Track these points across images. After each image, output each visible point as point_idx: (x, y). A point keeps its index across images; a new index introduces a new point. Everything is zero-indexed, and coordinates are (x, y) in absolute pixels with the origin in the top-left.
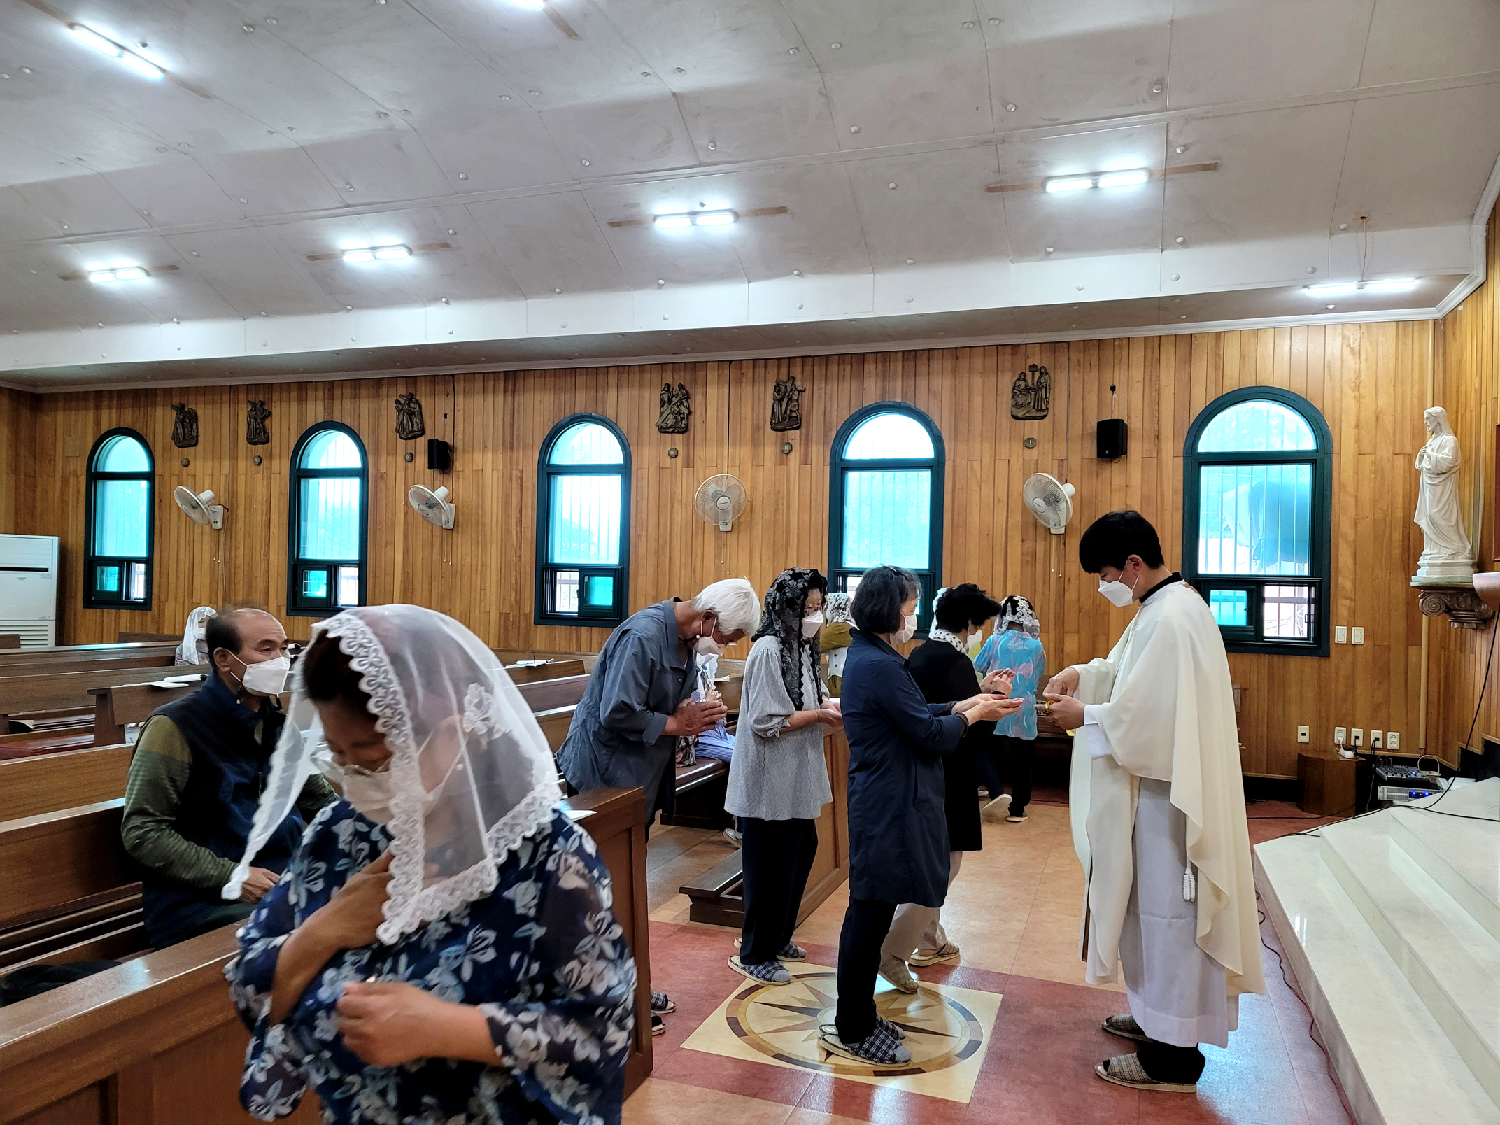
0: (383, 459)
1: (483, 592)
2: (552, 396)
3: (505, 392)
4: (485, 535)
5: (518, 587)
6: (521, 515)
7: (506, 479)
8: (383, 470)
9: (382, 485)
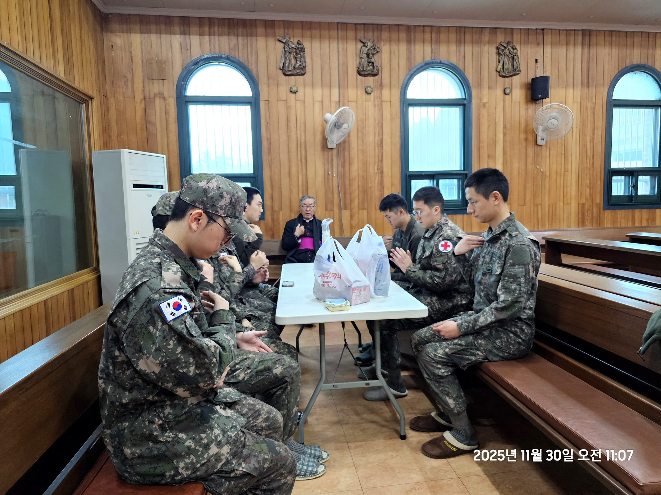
0: (485, 91)
1: (565, 189)
2: (617, 50)
3: (583, 44)
4: (566, 149)
5: (592, 185)
6: (594, 134)
7: (582, 110)
8: (485, 100)
9: (484, 112)
